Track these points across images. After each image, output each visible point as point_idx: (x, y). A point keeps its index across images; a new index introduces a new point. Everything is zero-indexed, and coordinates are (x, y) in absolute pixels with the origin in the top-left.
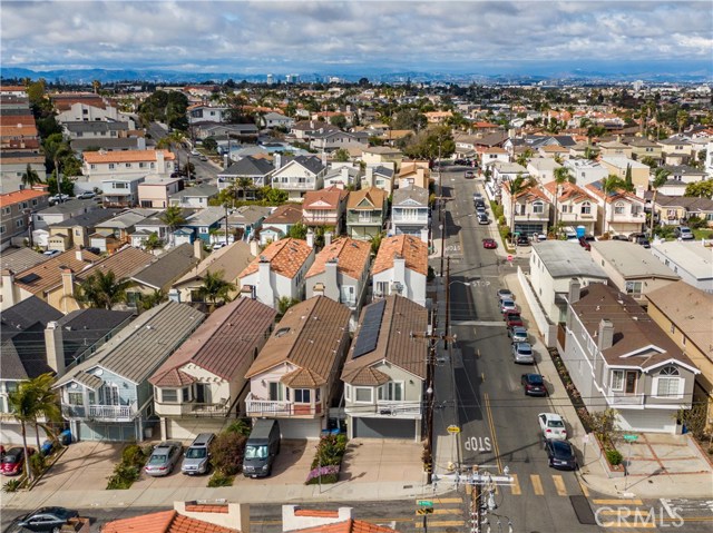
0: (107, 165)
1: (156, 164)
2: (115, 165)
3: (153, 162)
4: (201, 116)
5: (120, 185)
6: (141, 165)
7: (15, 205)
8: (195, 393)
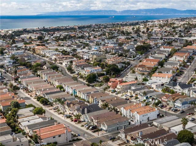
3: (165, 78)
5: (149, 83)
6: (163, 78)
8: (92, 121)
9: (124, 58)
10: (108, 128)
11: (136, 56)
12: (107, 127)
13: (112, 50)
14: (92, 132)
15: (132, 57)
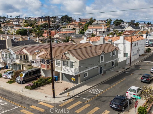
0: (92, 29)
1: (102, 29)
2: (94, 29)
4: (124, 24)
5: (90, 31)
6: (99, 29)
7: (67, 33)
8: (26, 58)
9: (53, 24)
10: (80, 70)
11: (63, 23)
12: (77, 65)
13: (41, 19)
14: (27, 87)
15: (60, 23)
